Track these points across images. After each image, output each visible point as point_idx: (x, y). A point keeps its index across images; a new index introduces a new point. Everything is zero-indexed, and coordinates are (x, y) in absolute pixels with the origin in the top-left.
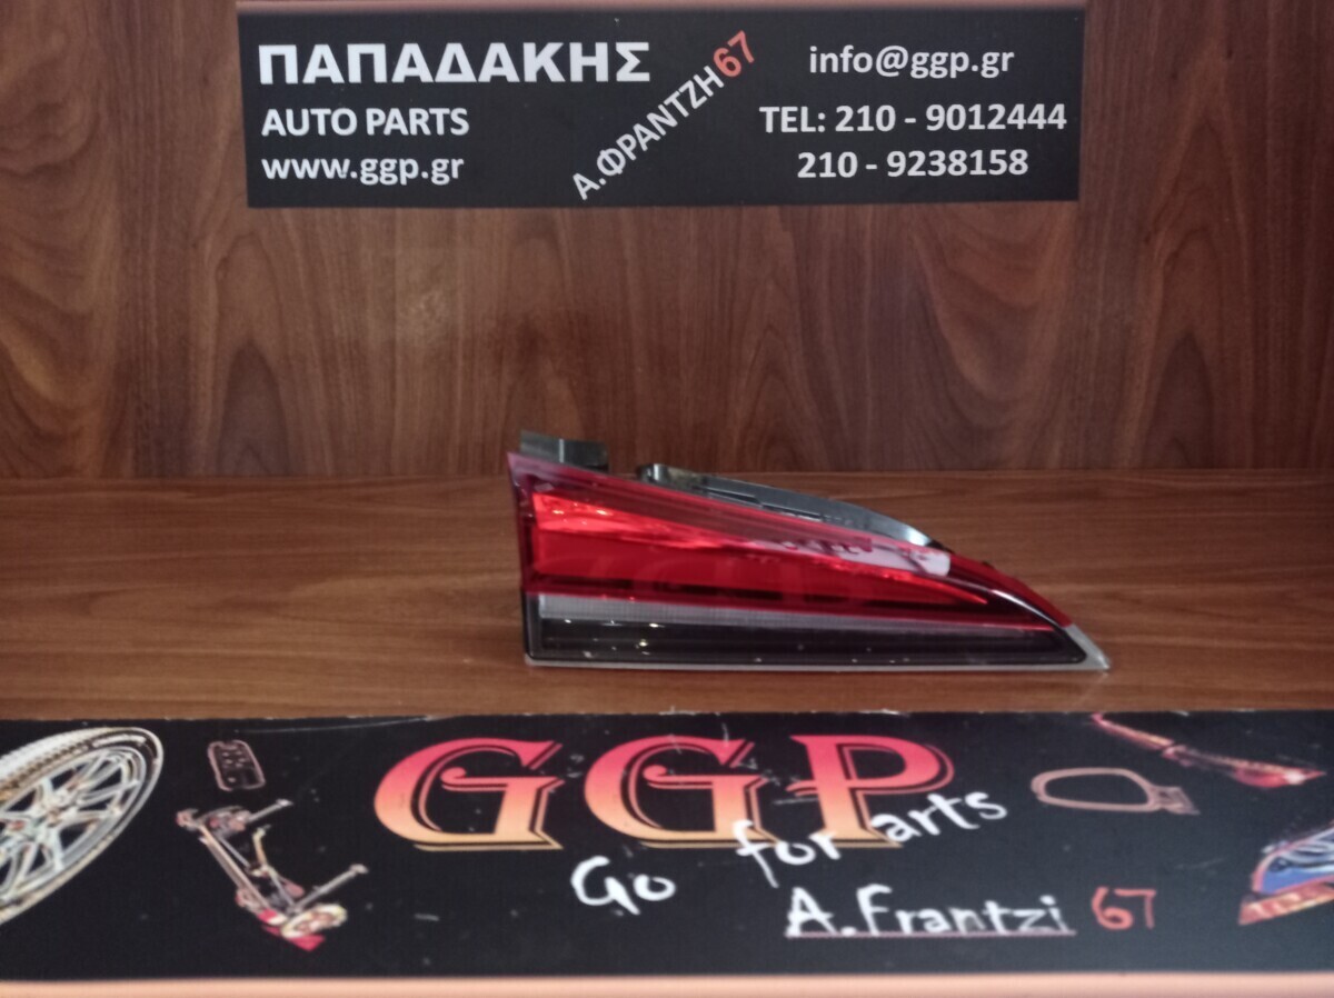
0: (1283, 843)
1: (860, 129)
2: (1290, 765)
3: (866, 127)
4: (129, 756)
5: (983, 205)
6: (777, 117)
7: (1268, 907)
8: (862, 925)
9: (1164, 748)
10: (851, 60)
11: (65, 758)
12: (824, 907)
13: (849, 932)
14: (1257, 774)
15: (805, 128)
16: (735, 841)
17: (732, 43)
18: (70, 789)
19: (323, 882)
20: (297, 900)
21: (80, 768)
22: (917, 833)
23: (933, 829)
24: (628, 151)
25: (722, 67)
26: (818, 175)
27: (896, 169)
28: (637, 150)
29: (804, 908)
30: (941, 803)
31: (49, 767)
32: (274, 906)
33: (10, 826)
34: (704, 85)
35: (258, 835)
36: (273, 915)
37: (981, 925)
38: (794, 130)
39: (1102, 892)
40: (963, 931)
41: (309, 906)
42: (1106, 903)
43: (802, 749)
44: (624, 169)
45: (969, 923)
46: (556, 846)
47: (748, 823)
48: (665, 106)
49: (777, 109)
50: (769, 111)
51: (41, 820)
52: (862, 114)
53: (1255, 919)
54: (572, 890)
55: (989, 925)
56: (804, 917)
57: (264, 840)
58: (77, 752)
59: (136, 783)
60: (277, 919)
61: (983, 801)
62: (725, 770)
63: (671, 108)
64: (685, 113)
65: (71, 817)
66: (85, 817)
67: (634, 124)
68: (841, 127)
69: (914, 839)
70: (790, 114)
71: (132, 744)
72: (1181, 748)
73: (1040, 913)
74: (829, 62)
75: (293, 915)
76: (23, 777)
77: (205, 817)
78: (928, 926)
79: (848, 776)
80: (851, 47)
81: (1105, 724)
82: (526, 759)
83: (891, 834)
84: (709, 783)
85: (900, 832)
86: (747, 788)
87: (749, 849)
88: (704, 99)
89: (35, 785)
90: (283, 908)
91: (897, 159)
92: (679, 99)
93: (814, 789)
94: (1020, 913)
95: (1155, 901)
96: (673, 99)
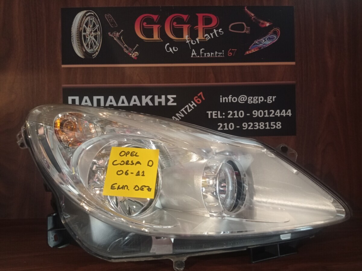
1: (234, 117)
3: (236, 116)
6: (212, 114)
10: (231, 99)
15: (219, 117)
17: (199, 95)
26: (223, 129)
27: (245, 127)
34: (191, 106)
38: (216, 117)
48: (181, 111)
49: (211, 112)
50: (209, 112)
52: (235, 113)
63: (182, 112)
67: (173, 116)
68: (229, 117)
70: (215, 113)
74: (225, 100)
80: (231, 96)
88: (191, 110)
91: (245, 125)
92: (184, 110)
96: (183, 110)
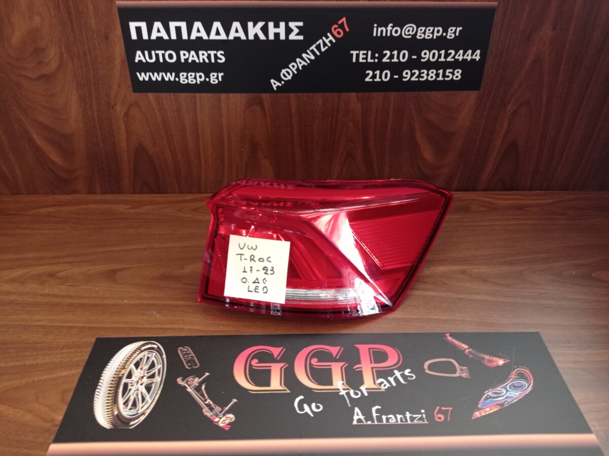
0: (491, 390)
2: (500, 357)
4: (154, 354)
5: (440, 92)
7: (480, 413)
8: (373, 421)
9: (466, 349)
11: (135, 355)
12: (363, 415)
13: (369, 423)
14: (490, 361)
16: (339, 389)
18: (141, 369)
19: (226, 406)
20: (221, 412)
21: (141, 359)
22: (390, 386)
23: (394, 384)
24: (294, 70)
25: (335, 33)
28: (298, 69)
29: (358, 415)
30: (397, 373)
31: (131, 359)
32: (215, 415)
33: (130, 385)
35: (203, 387)
36: (215, 419)
37: (404, 421)
39: (438, 408)
40: (399, 422)
41: (224, 415)
42: (437, 414)
43: (358, 350)
44: (292, 78)
45: (401, 418)
46: (288, 391)
47: (343, 382)
51: (138, 382)
53: (477, 417)
54: (295, 408)
55: (407, 421)
56: (358, 417)
57: (205, 388)
58: (137, 353)
59: (160, 366)
60: (217, 420)
61: (409, 373)
62: (336, 360)
64: (318, 54)
65: (145, 380)
66: (149, 381)
69: (389, 387)
71: (153, 348)
72: (470, 350)
73: (420, 416)
75: (221, 418)
76: (125, 364)
77: (186, 380)
78: (390, 420)
79: (371, 363)
81: (449, 338)
82: (275, 356)
83: (382, 385)
84: (331, 366)
85: (385, 386)
86: (342, 367)
87: (343, 393)
89: (130, 367)
90: (217, 416)
93: (361, 368)
94: (415, 416)
95: (452, 410)
